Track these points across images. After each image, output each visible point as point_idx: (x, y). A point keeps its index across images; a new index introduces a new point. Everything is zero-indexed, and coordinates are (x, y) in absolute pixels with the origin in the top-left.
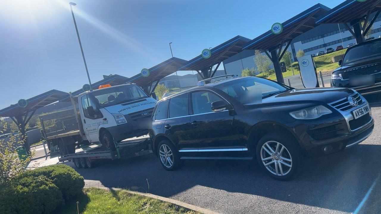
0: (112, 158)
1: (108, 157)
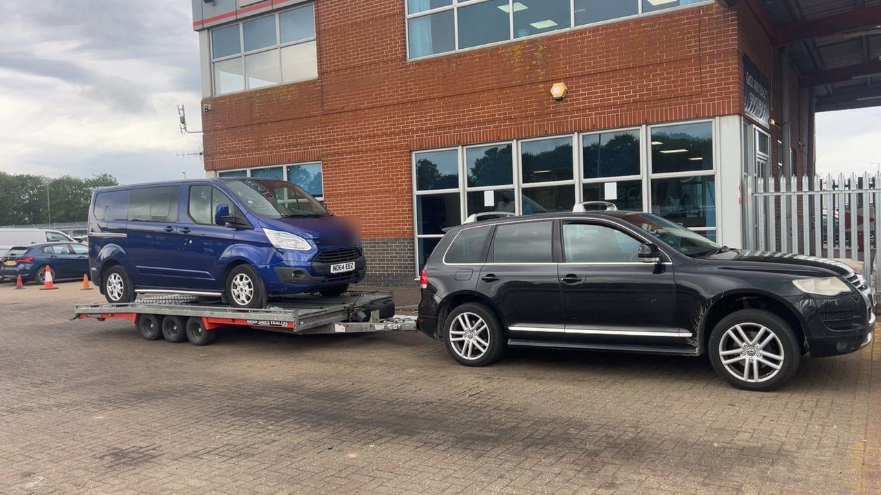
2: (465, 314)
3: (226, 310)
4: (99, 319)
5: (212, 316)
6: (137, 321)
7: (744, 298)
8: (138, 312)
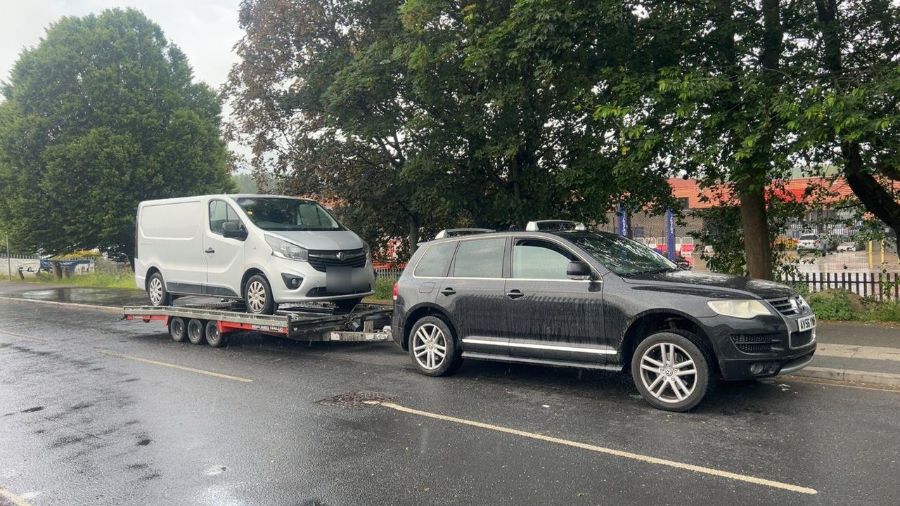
0: (287, 333)
1: (275, 329)
2: (423, 327)
4: (144, 320)
5: (225, 320)
6: (169, 323)
7: (670, 319)
8: (171, 315)
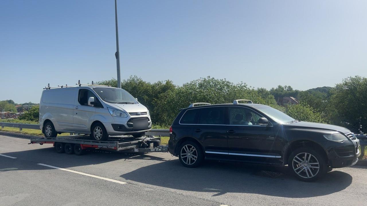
2: (186, 146)
3: (90, 141)
4: (40, 144)
5: (84, 144)
6: (55, 145)
7: (303, 142)
8: (56, 141)
